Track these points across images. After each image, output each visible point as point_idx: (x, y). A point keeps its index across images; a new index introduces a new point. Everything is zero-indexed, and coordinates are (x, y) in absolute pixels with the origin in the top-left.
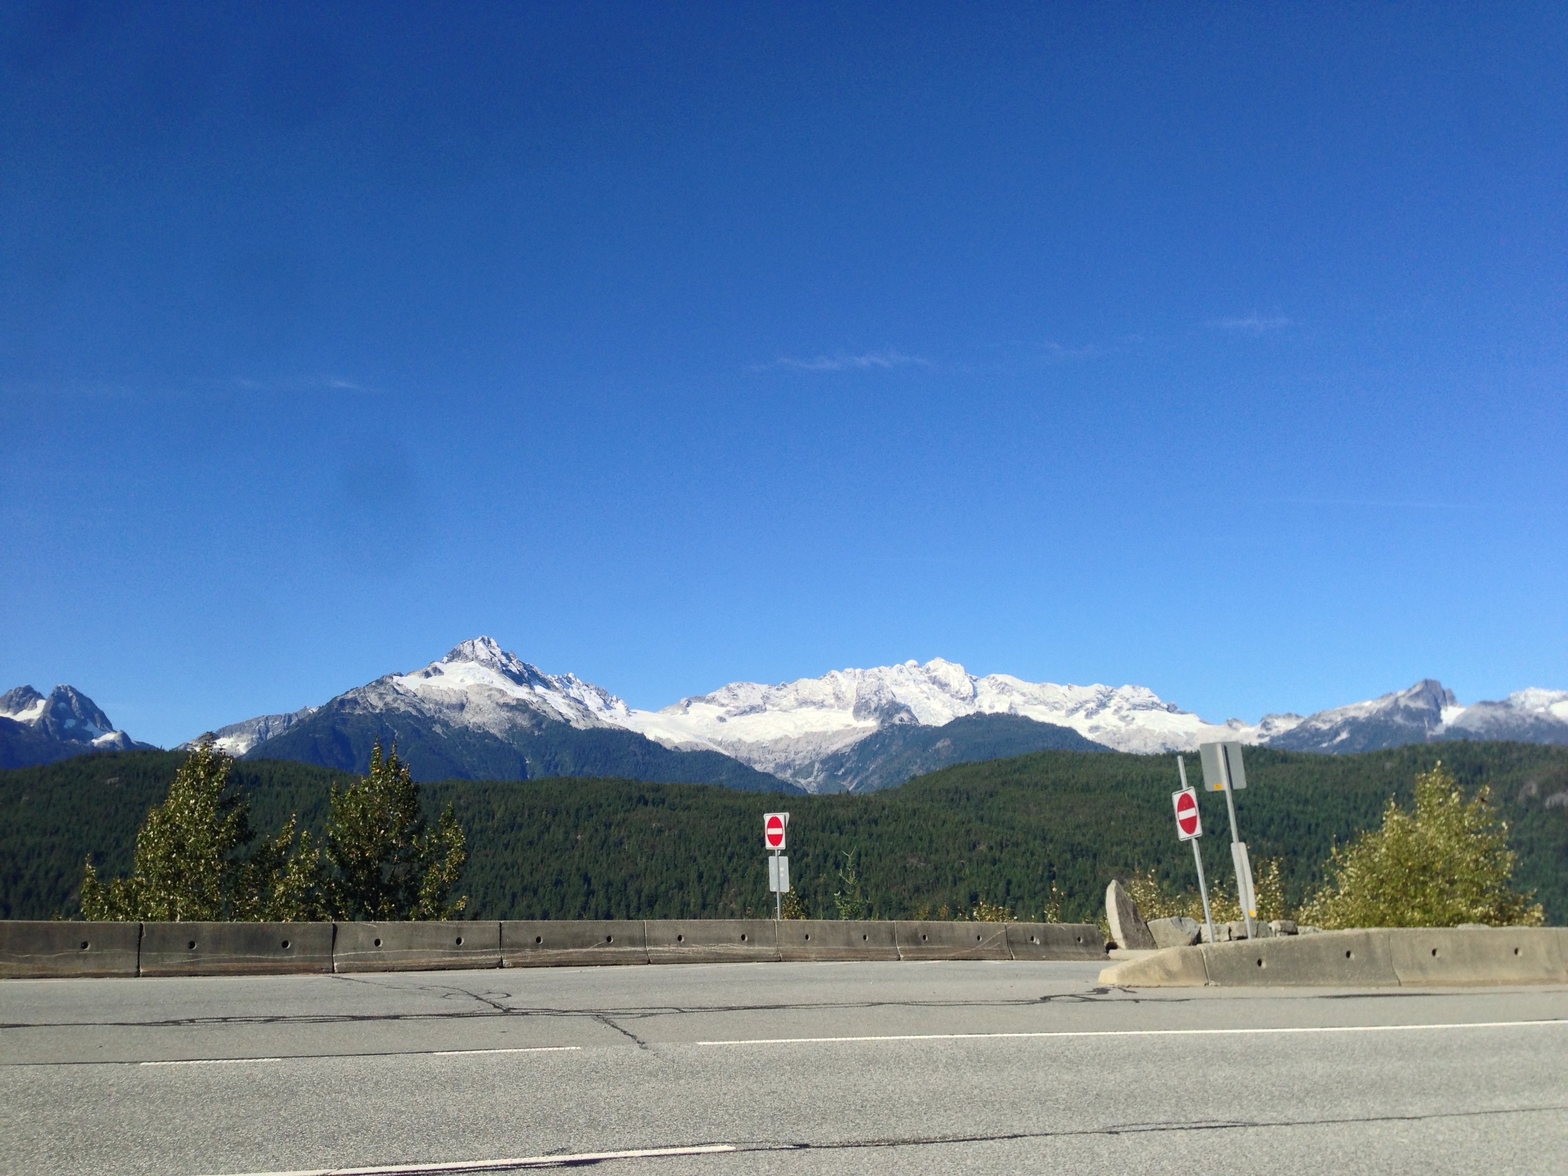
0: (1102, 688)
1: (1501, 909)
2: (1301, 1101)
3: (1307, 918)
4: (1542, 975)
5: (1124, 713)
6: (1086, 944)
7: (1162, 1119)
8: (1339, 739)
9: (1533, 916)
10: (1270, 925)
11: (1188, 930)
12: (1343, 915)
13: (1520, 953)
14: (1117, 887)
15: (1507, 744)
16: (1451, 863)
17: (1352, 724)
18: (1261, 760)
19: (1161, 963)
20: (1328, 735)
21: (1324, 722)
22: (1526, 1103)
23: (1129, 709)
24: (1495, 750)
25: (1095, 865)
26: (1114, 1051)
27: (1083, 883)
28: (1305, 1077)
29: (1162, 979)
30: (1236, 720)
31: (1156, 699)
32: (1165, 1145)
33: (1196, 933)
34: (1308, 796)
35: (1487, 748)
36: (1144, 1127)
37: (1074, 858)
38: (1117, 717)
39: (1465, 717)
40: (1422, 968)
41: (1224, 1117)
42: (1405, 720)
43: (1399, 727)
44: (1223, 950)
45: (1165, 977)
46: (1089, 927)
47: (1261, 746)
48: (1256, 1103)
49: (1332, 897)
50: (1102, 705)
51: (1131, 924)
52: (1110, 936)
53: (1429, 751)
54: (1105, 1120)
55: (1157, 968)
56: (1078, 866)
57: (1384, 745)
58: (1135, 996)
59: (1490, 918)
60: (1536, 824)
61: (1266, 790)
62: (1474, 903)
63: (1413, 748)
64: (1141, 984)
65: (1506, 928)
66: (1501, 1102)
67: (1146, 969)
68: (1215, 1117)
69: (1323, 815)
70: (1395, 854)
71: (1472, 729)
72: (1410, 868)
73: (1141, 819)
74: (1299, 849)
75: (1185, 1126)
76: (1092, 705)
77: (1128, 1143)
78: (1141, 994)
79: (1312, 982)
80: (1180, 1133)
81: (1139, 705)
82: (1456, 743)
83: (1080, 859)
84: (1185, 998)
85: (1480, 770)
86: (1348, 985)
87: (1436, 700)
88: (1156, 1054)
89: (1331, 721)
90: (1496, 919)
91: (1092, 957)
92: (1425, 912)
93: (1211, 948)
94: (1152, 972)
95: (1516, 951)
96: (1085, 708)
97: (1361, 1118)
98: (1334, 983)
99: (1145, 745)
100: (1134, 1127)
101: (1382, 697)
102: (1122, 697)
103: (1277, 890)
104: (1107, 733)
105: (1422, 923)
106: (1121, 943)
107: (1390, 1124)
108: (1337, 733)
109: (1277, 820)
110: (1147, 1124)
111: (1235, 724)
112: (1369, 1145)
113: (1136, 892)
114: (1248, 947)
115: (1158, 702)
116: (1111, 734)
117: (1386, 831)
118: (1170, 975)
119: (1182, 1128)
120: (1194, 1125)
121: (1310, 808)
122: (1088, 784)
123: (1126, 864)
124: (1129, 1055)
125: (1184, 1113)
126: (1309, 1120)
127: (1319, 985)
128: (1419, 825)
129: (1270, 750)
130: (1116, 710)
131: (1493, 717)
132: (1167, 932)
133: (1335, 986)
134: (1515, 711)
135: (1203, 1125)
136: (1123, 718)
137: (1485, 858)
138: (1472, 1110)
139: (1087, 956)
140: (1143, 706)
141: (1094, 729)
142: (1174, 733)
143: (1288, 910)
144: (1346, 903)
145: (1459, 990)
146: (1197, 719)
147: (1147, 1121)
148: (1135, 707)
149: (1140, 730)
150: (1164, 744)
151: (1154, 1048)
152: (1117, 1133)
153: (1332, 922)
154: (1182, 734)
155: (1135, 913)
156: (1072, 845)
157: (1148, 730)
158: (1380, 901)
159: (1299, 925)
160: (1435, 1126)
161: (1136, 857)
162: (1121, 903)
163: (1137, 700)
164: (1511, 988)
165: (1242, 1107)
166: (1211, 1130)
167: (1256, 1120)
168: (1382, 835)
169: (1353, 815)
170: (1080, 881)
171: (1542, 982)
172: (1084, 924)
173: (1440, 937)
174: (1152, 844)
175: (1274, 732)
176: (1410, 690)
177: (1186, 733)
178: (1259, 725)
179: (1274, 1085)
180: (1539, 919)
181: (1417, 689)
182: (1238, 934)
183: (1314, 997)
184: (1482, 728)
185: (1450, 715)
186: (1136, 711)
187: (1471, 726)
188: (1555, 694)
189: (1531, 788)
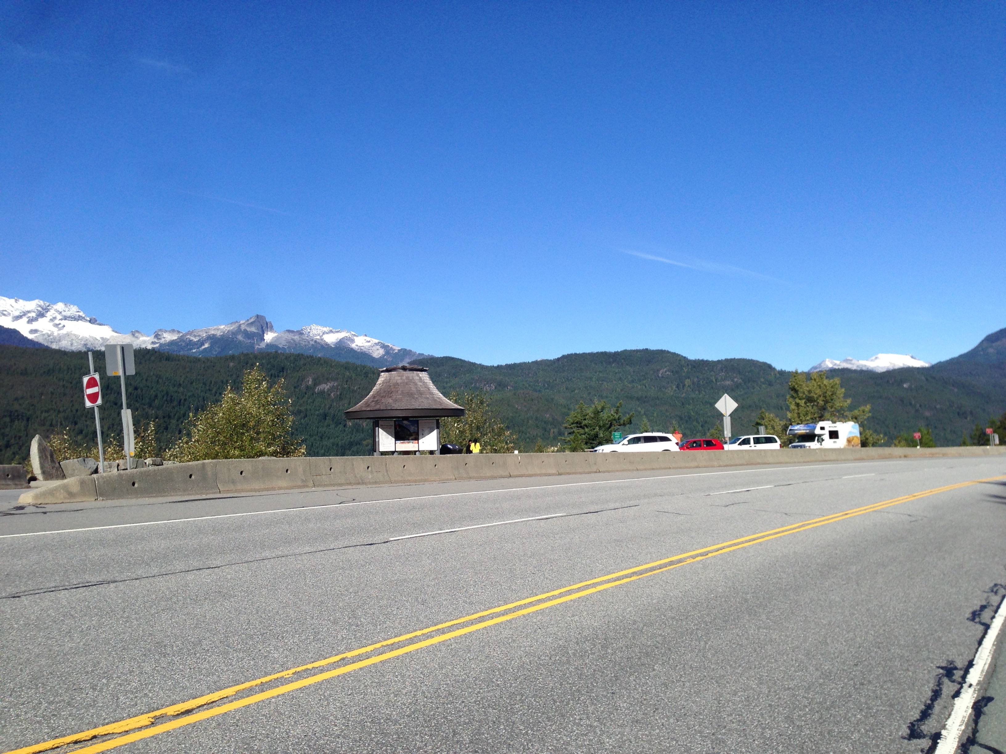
0: (41, 303)
1: (283, 448)
2: (148, 564)
3: (170, 456)
4: (300, 483)
5: (57, 322)
6: (13, 478)
7: (53, 584)
8: (203, 347)
9: (300, 452)
10: (145, 461)
11: (89, 466)
12: (193, 453)
13: (289, 472)
14: (40, 440)
15: (299, 355)
16: (259, 422)
17: (212, 338)
18: (153, 358)
19: (65, 488)
20: (197, 344)
21: (195, 336)
22: (280, 553)
23: (61, 319)
24: (292, 358)
25: (28, 426)
26: (24, 546)
27: (17, 438)
28: (152, 550)
29: (65, 498)
30: (138, 332)
31: (81, 314)
32: (52, 601)
33: (95, 468)
34: (181, 382)
35: (288, 357)
36: (39, 591)
37: (12, 421)
38: (52, 324)
39: (277, 338)
40: (233, 482)
41: (94, 579)
42: (244, 338)
43: (240, 342)
44: (110, 477)
45: (67, 496)
46: (16, 467)
47: (153, 349)
48: (118, 569)
49: (187, 443)
50: (41, 315)
51: (48, 465)
52: (32, 472)
53: (256, 357)
54: (11, 590)
55: (62, 491)
56: (14, 427)
57: (230, 352)
58: (44, 510)
59: (278, 452)
60: (310, 401)
61: (154, 377)
62: (269, 445)
63: (247, 354)
64: (50, 502)
65: (285, 458)
66: (267, 554)
67: (55, 492)
68: (89, 580)
69: (189, 394)
70: (228, 417)
71: (281, 346)
72: (235, 425)
73: (65, 394)
74: (172, 415)
75: (68, 588)
76: (33, 315)
77: (26, 602)
78: (48, 508)
79: (167, 494)
80: (63, 592)
81: (69, 317)
82: (271, 353)
83: (16, 421)
84: (79, 509)
85: (283, 369)
86: (189, 494)
87: (262, 327)
88: (54, 545)
89: (199, 336)
90: (281, 454)
91: (16, 486)
92: (241, 451)
93: (101, 477)
94: (58, 494)
95: (287, 471)
96: (27, 316)
97: (184, 570)
98: (180, 493)
99: (72, 344)
100: (31, 592)
101: (232, 323)
102: (57, 311)
103: (152, 439)
104: (44, 335)
105: (239, 457)
106: (40, 477)
107: (201, 572)
108: (203, 344)
109: (160, 396)
110: (41, 589)
111: (137, 334)
112: (187, 585)
113: (54, 443)
114: (127, 474)
115: (83, 316)
116: (46, 336)
117: (223, 404)
118: (71, 495)
119: (66, 589)
120: (74, 587)
121: (181, 389)
122: (26, 369)
123: (51, 425)
124: (35, 547)
125: (68, 580)
126: (151, 575)
127: (171, 496)
128: (243, 400)
129: (159, 352)
130: (51, 319)
131: (292, 339)
132: (74, 468)
133: (181, 495)
134: (305, 337)
135: (80, 585)
136: (56, 325)
137: (278, 419)
138: (250, 560)
139: (14, 486)
140: (72, 318)
141: (33, 331)
142: (93, 337)
143: (159, 453)
144: (195, 446)
145: (254, 494)
146: (110, 329)
147: (42, 587)
148: (65, 318)
149: (68, 335)
150: (85, 345)
151: (53, 542)
152: (19, 597)
153: (186, 458)
154: (99, 339)
155: (52, 456)
156: (11, 412)
157: (75, 335)
158: (216, 445)
159: (164, 460)
160: (227, 570)
161: (59, 420)
162: (42, 450)
163: (68, 314)
164: (282, 491)
165: (108, 572)
166: (85, 588)
167: (117, 579)
168: (221, 406)
169: (208, 395)
170: (15, 437)
171: (299, 487)
172: (13, 465)
173: (246, 464)
174: (71, 411)
175: (162, 341)
176: (248, 320)
177: (102, 338)
178: (153, 336)
179: (131, 557)
180: (303, 453)
181: (252, 320)
182: (123, 468)
183: (166, 503)
184: (286, 345)
185: (269, 337)
186: (66, 321)
187: (280, 344)
188: (326, 329)
189: (309, 381)
